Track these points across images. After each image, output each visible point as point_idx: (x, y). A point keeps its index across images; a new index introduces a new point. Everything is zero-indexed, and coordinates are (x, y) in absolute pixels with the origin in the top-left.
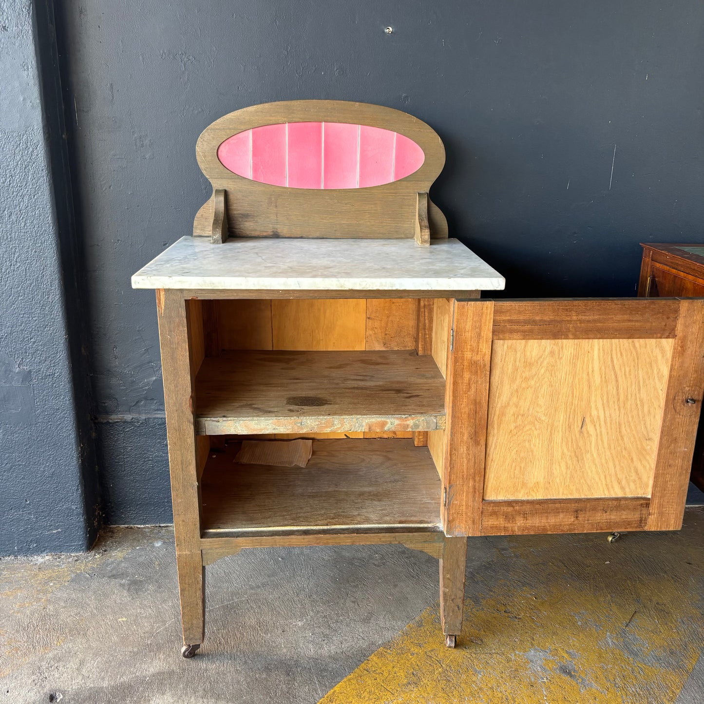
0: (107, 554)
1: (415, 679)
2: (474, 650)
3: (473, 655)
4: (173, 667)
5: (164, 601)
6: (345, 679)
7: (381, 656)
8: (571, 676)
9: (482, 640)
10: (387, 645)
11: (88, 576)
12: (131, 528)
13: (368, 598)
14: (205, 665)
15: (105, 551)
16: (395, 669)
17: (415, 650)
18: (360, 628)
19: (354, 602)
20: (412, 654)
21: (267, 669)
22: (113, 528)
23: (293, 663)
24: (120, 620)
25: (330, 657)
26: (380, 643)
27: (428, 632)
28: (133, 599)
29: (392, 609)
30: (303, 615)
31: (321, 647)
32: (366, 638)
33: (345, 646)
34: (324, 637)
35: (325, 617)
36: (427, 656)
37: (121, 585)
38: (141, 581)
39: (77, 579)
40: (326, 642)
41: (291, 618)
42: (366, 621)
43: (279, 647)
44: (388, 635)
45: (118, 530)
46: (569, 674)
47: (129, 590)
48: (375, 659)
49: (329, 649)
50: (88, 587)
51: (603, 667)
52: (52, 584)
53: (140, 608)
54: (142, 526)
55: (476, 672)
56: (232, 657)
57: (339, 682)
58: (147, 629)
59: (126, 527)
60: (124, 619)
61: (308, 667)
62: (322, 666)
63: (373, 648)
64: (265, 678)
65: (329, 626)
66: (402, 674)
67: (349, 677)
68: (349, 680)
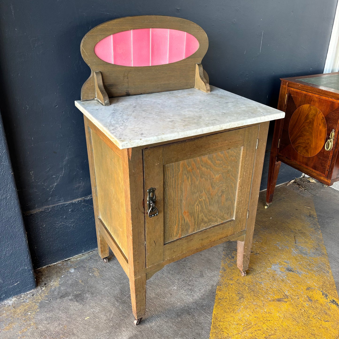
0: (48, 286)
1: (240, 295)
2: (252, 274)
3: (254, 276)
4: (134, 332)
5: (101, 301)
6: (214, 307)
7: (220, 290)
8: (293, 271)
9: (252, 268)
10: (219, 284)
11: (47, 301)
12: (50, 266)
13: (194, 265)
14: (149, 325)
15: (45, 284)
16: (230, 294)
17: (231, 282)
18: (202, 280)
19: (190, 269)
20: (232, 285)
21: (178, 315)
22: (39, 270)
23: (187, 308)
24: (86, 319)
25: (200, 299)
26: (215, 284)
27: (230, 272)
28: (83, 305)
29: (208, 267)
30: (173, 283)
31: (193, 296)
32: (208, 284)
33: (202, 291)
34: (190, 290)
35: (183, 281)
36: (238, 283)
37: (71, 300)
38: (80, 294)
39: (42, 305)
40: (193, 292)
41: (169, 287)
42: (202, 276)
43: (175, 303)
44: (216, 279)
45: (43, 270)
46: (291, 271)
47: (77, 301)
48: (219, 292)
49: (197, 295)
50: (53, 308)
51: (300, 264)
52: (29, 314)
53: (92, 308)
54: (55, 263)
55: (261, 283)
56: (159, 316)
57: (213, 309)
58: (105, 318)
59: (46, 267)
60: (88, 318)
61: (195, 307)
62: (200, 304)
63: (214, 288)
64: (181, 320)
65: (188, 284)
66: (234, 295)
67: (215, 305)
68: (216, 306)
